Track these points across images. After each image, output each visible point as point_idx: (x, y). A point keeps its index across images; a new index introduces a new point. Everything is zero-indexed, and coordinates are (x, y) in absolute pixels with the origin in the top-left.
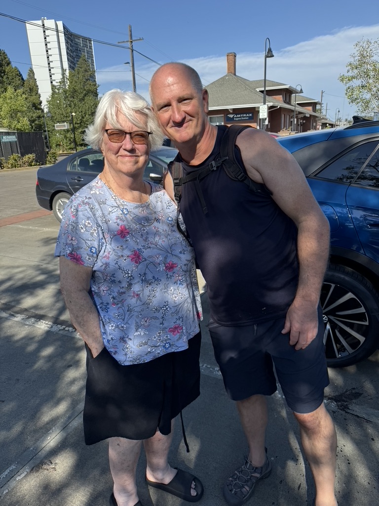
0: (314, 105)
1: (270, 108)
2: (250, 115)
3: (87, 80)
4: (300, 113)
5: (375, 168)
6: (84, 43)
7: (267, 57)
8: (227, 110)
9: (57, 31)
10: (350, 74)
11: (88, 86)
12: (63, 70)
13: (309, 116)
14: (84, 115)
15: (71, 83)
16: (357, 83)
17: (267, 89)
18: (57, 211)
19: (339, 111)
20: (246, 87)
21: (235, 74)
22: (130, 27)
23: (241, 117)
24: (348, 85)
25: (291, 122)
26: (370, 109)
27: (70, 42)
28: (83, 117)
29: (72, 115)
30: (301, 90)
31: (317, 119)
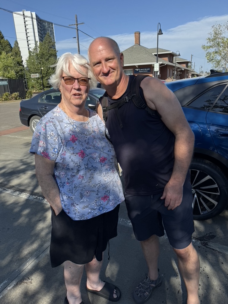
0: (187, 63)
1: (160, 65)
2: (149, 69)
3: (50, 48)
4: (179, 68)
5: (223, 101)
6: (48, 25)
7: (159, 34)
8: (135, 66)
9: (32, 18)
10: (209, 44)
11: (51, 51)
12: (36, 42)
13: (184, 70)
14: (48, 69)
15: (41, 49)
16: (212, 50)
17: (159, 53)
18: (32, 126)
19: (202, 67)
20: (146, 53)
21: (139, 45)
22: (76, 16)
23: (143, 70)
24: (207, 51)
25: (173, 73)
26: (220, 66)
27: (40, 25)
28: (48, 70)
29: (41, 69)
30: (179, 54)
31: (189, 72)
